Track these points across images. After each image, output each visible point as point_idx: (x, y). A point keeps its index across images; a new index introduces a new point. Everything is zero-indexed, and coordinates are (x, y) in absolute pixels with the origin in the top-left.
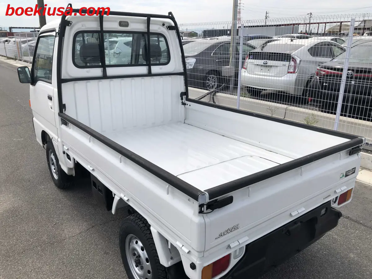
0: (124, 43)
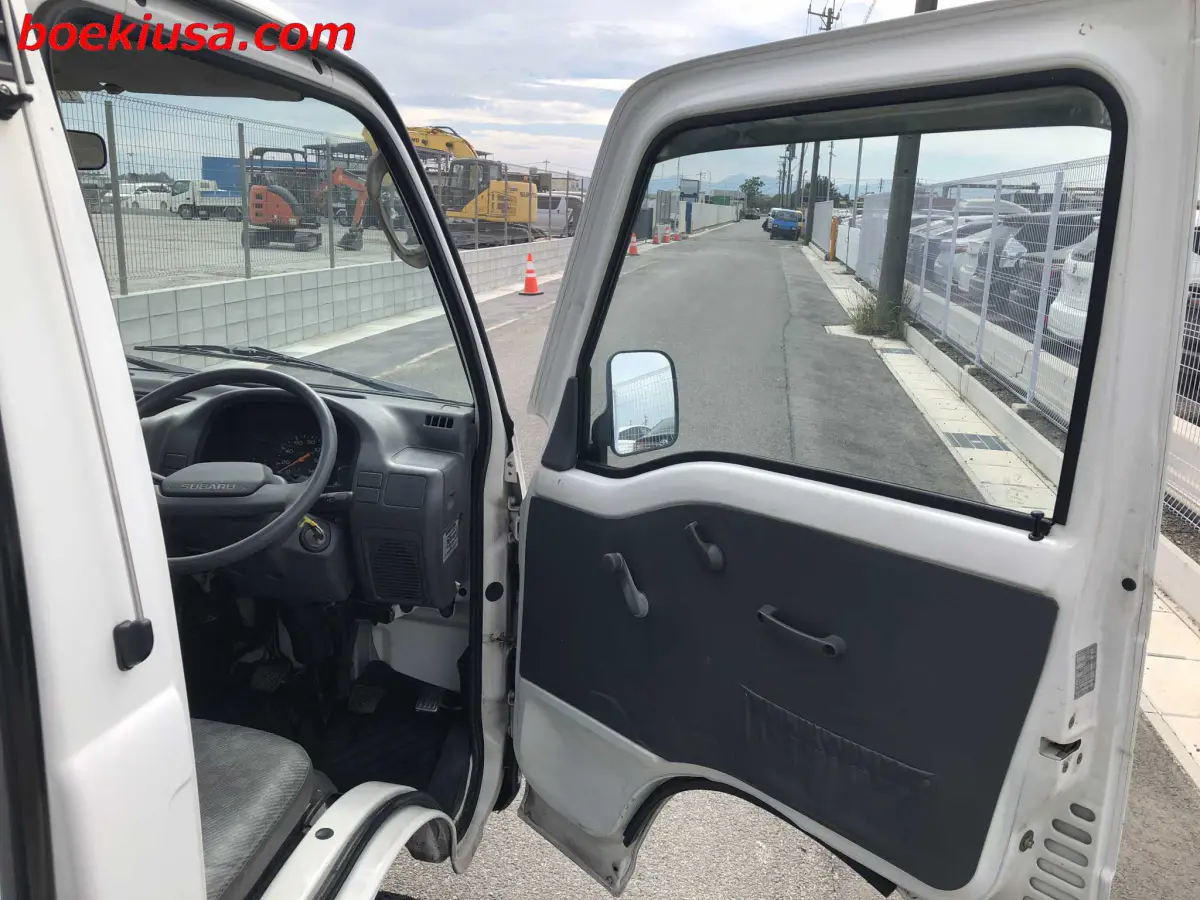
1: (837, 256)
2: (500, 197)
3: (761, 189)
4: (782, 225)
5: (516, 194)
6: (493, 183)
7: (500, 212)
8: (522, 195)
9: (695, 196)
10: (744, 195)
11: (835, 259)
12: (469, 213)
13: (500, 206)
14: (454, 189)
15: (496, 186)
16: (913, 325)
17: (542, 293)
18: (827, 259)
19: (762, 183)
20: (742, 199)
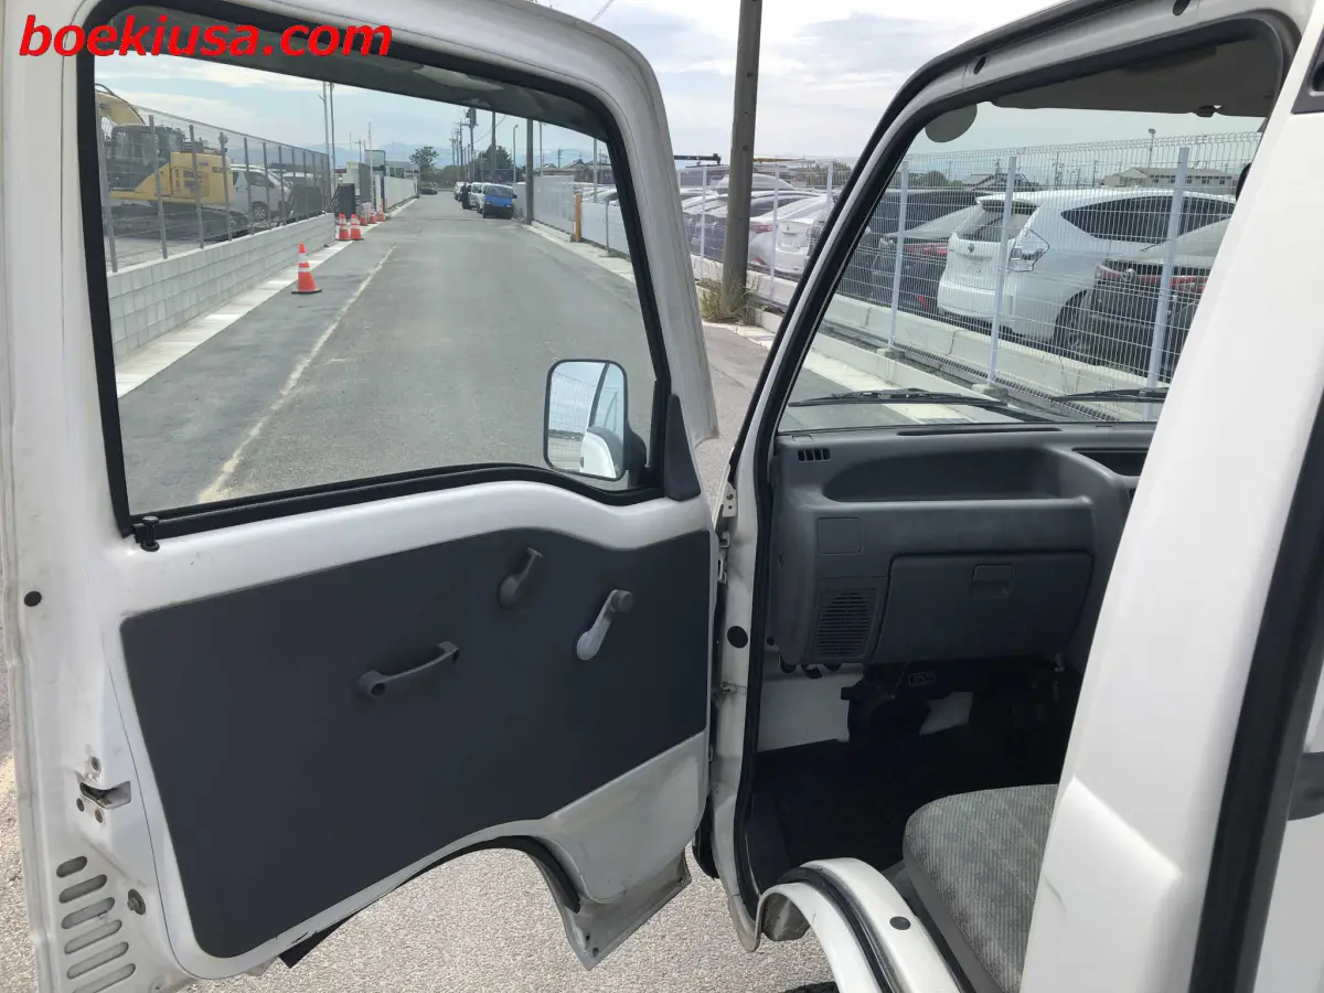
0: (1066, 215)
1: (584, 236)
2: (187, 174)
3: (435, 160)
4: (496, 202)
5: (208, 170)
6: (176, 154)
7: (186, 191)
8: (215, 170)
9: (382, 168)
10: (417, 167)
11: (582, 240)
12: (146, 192)
13: (188, 184)
14: (120, 162)
15: (180, 160)
16: (769, 310)
17: (320, 291)
18: (573, 240)
19: (435, 153)
20: (416, 172)
